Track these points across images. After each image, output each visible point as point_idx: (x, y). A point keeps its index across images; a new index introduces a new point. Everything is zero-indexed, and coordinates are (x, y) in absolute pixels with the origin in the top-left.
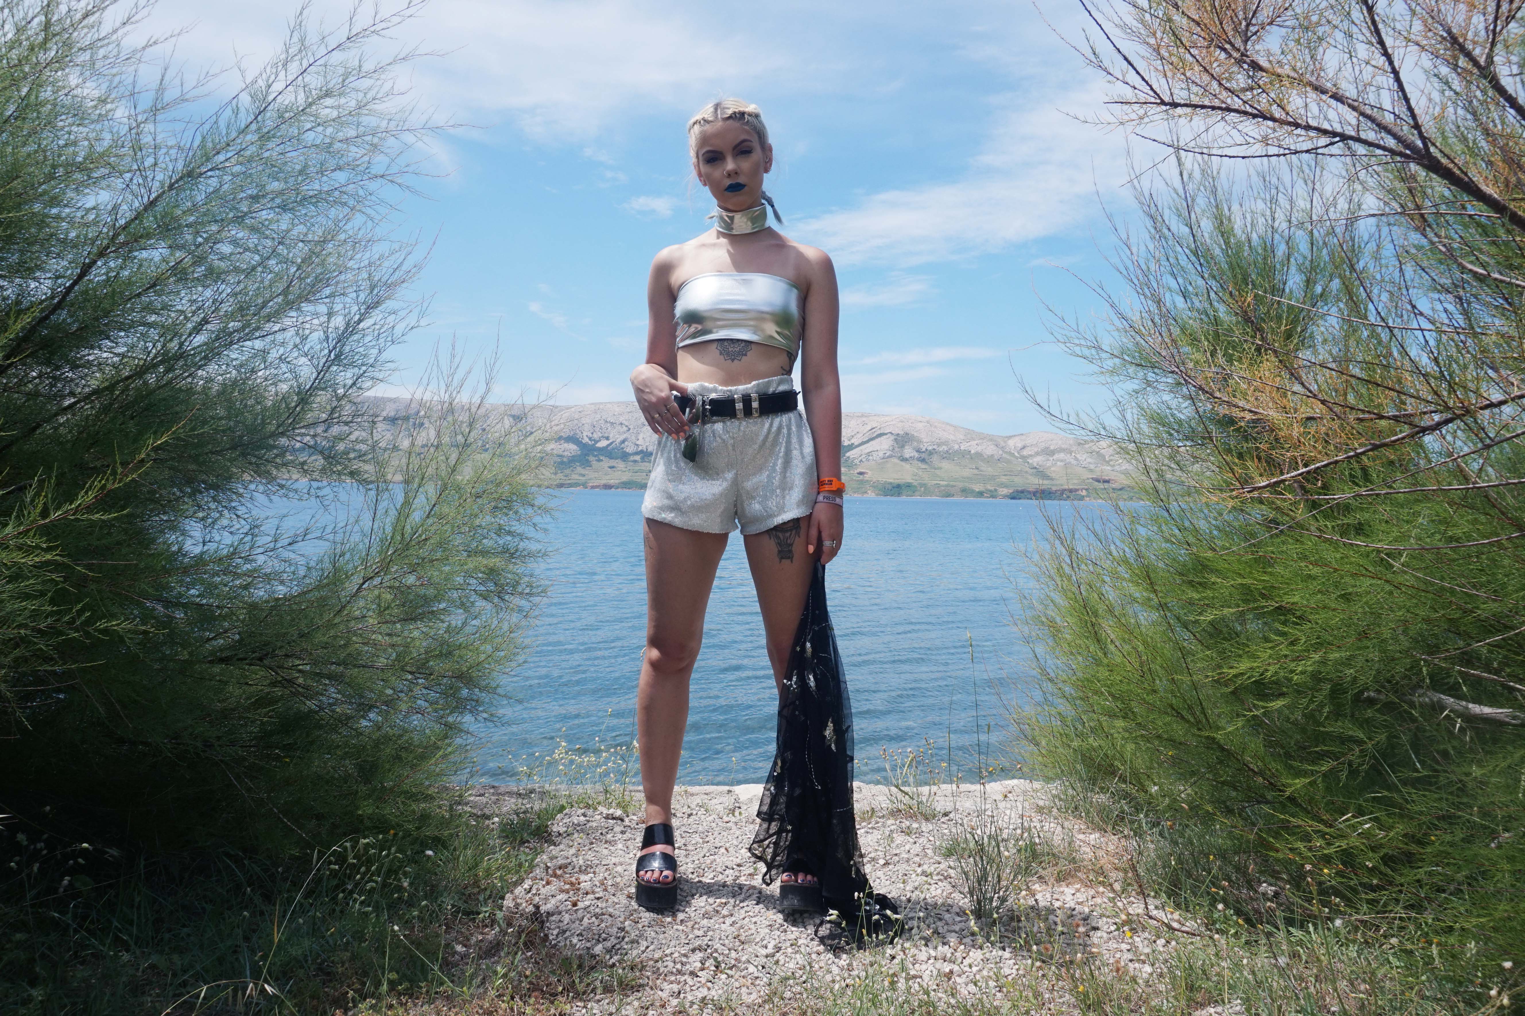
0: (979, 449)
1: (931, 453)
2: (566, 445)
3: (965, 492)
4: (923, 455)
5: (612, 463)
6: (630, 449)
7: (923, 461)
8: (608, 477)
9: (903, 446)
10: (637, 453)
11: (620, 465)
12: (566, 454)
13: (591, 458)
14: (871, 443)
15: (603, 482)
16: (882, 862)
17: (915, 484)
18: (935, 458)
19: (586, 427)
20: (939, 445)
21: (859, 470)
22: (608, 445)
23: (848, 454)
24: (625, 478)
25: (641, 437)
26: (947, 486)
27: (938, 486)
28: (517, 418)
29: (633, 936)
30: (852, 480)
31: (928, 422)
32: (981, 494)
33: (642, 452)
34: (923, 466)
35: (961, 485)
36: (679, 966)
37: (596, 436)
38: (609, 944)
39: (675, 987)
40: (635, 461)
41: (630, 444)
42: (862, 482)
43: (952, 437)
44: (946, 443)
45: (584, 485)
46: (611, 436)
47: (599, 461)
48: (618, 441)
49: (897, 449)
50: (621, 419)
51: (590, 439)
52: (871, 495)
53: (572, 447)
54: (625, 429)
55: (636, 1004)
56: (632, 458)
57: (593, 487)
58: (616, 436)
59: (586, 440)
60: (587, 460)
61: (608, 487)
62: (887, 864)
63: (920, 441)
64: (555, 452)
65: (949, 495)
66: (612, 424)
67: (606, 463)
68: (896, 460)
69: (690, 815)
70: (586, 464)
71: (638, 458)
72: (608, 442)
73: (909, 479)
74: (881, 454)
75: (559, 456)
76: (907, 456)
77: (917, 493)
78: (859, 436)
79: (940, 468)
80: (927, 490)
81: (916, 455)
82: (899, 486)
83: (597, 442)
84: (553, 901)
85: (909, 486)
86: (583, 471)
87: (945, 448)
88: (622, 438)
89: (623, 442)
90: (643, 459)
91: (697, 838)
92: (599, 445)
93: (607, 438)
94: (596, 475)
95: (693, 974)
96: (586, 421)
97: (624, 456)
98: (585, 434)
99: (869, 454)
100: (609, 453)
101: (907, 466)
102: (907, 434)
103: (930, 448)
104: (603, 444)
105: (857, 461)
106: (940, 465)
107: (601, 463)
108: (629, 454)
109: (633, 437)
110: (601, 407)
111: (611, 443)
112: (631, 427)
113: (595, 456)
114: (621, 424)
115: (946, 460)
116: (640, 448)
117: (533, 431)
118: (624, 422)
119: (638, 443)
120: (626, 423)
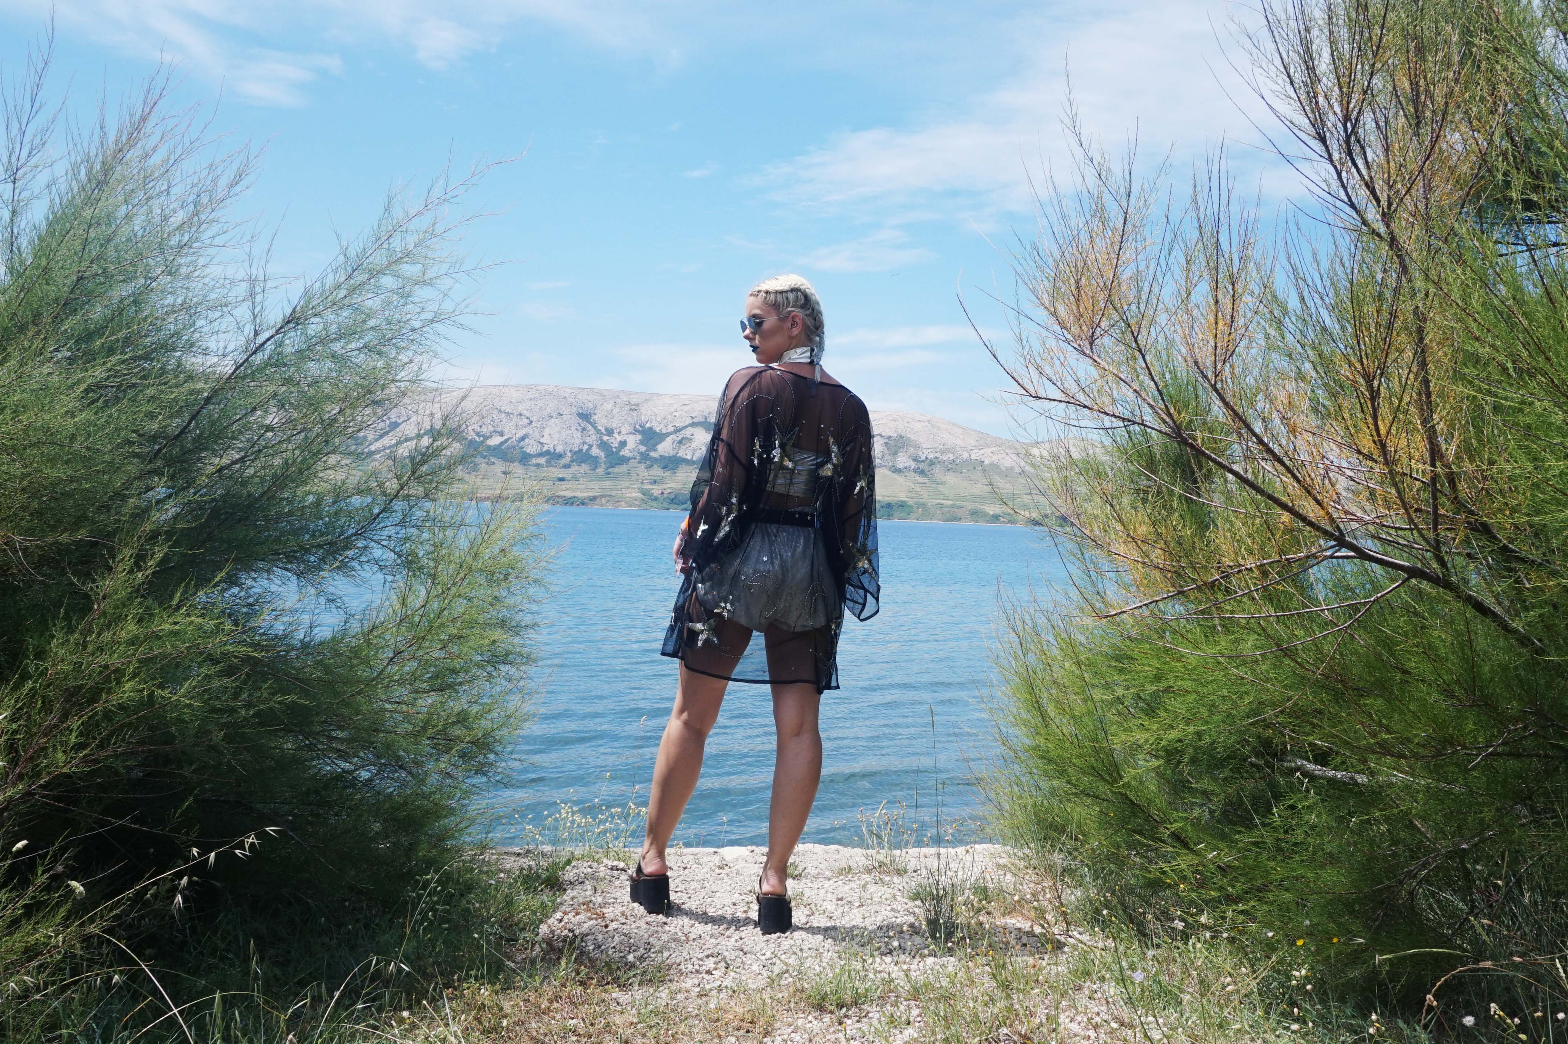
0: (995, 459)
1: (932, 463)
3: (975, 514)
4: (922, 466)
5: (508, 467)
6: (531, 448)
7: (922, 472)
9: (895, 453)
10: (541, 455)
11: (517, 469)
13: (479, 460)
16: (857, 904)
17: (911, 502)
18: (937, 470)
19: (473, 418)
20: (942, 453)
22: (502, 443)
25: (546, 432)
26: (953, 506)
27: (941, 506)
29: (657, 948)
31: (929, 422)
32: (996, 518)
33: (548, 453)
34: (921, 479)
35: (970, 506)
36: (697, 967)
37: (484, 430)
38: (638, 954)
39: (696, 981)
40: (538, 466)
41: (532, 442)
43: (960, 442)
44: (952, 450)
46: (506, 431)
47: (490, 464)
48: (516, 437)
49: (887, 457)
50: (521, 408)
51: (478, 434)
54: (526, 421)
55: (667, 991)
56: (534, 461)
58: (512, 430)
59: (472, 436)
60: (474, 463)
62: (861, 905)
63: (917, 447)
65: (955, 519)
66: (508, 414)
67: (499, 467)
69: (685, 868)
71: (542, 461)
72: (502, 439)
73: (902, 496)
76: (901, 465)
77: (913, 515)
79: (944, 483)
80: (926, 512)
81: (913, 465)
83: (486, 438)
84: (586, 925)
85: (902, 505)
87: (951, 457)
88: (520, 434)
89: (523, 439)
90: (548, 462)
91: (694, 885)
92: (491, 442)
93: (501, 434)
94: (485, 482)
95: (709, 972)
97: (524, 458)
98: (470, 428)
100: (504, 453)
101: (900, 479)
102: (901, 437)
103: (931, 456)
104: (495, 441)
106: (944, 479)
107: (493, 467)
108: (531, 456)
109: (536, 433)
110: (494, 391)
111: (507, 440)
112: (534, 419)
113: (485, 457)
114: (521, 415)
115: (951, 473)
116: (545, 449)
117: (400, 421)
118: (524, 412)
119: (542, 440)
120: (528, 415)
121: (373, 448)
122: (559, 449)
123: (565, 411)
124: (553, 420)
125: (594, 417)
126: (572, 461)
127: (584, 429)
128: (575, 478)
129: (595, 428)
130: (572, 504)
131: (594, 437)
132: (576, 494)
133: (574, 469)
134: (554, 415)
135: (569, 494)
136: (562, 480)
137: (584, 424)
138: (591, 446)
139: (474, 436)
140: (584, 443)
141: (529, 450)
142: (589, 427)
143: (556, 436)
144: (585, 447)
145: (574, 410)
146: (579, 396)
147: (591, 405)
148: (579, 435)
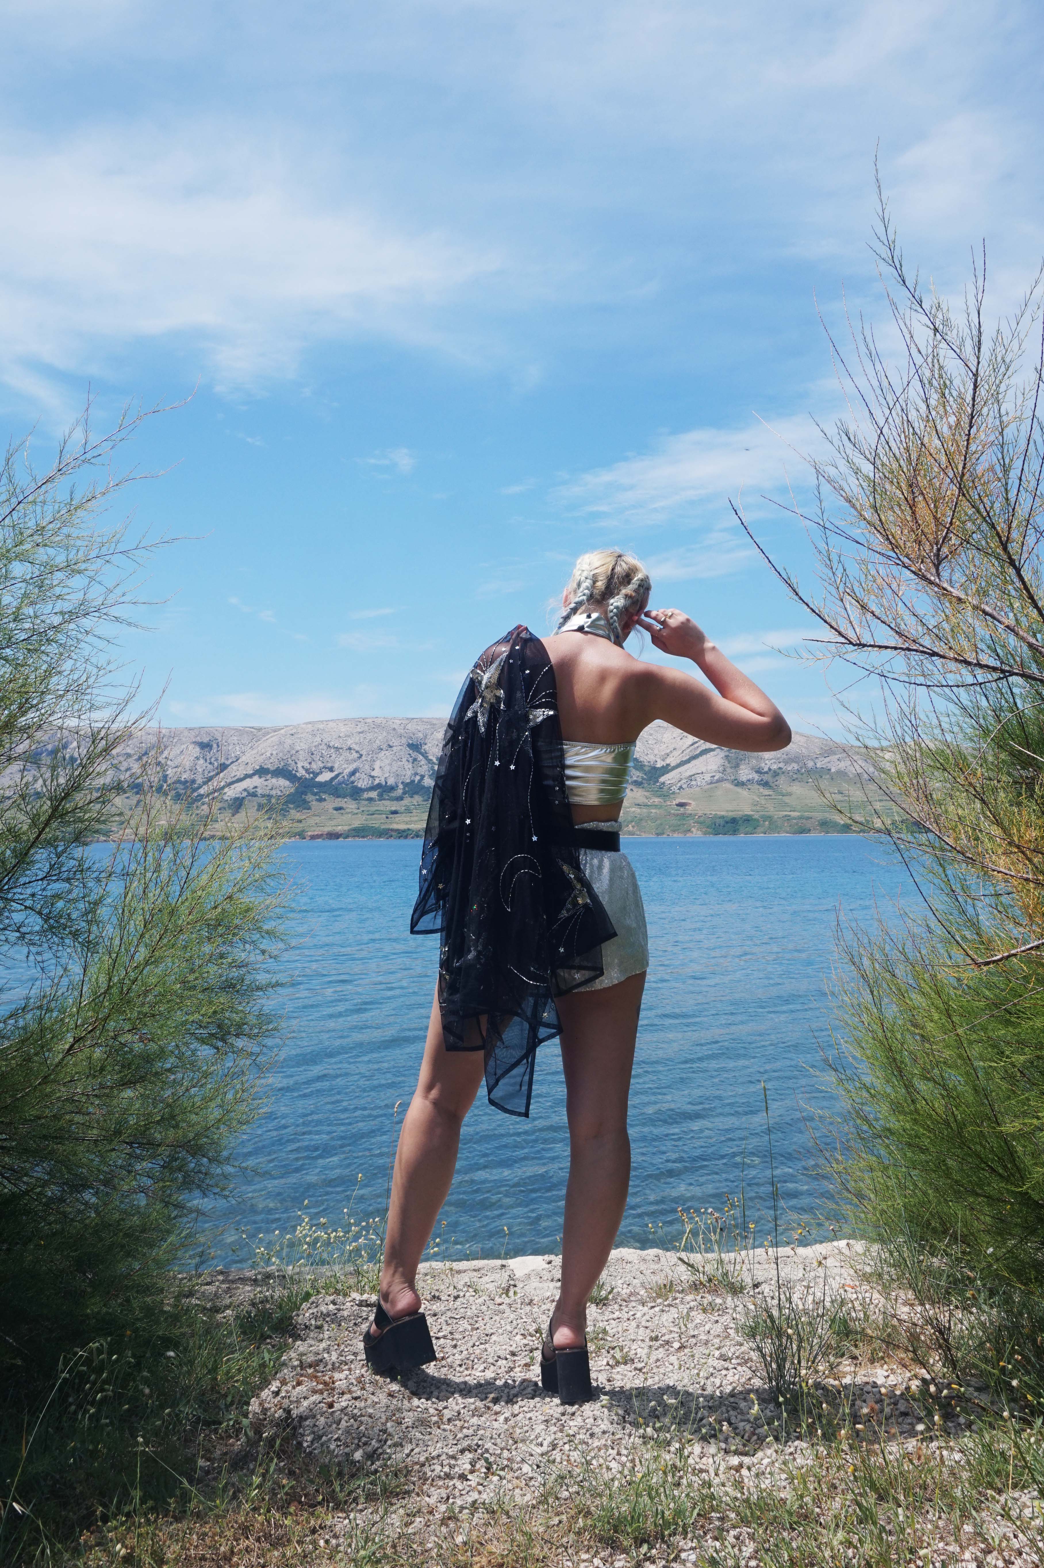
0: (842, 765)
1: (776, 774)
2: (274, 780)
3: (825, 825)
4: (766, 777)
5: (340, 802)
6: (362, 782)
7: (766, 784)
8: (333, 823)
9: (737, 766)
10: (372, 788)
11: (350, 805)
12: (273, 793)
13: (310, 797)
14: (694, 762)
15: (327, 829)
17: (756, 817)
18: (782, 780)
19: (302, 755)
20: (786, 763)
21: (678, 801)
22: (333, 779)
23: (662, 779)
24: (357, 823)
25: (377, 765)
26: (800, 818)
27: (788, 818)
28: (205, 746)
30: (670, 814)
32: (846, 828)
33: (379, 786)
34: (767, 792)
35: (819, 816)
37: (315, 767)
40: (370, 799)
41: (363, 776)
42: (683, 816)
45: (301, 835)
46: (336, 766)
47: (321, 800)
48: (347, 772)
49: (729, 770)
50: (350, 742)
51: (307, 771)
52: (696, 834)
53: (283, 782)
54: (356, 755)
56: (366, 795)
57: (313, 837)
58: (343, 765)
59: (301, 773)
60: (305, 802)
61: (333, 836)
64: (260, 791)
65: (803, 831)
66: (337, 749)
67: (331, 803)
68: (728, 785)
70: (304, 805)
71: (374, 794)
72: (332, 775)
73: (747, 811)
74: (708, 778)
75: (263, 796)
76: (744, 779)
77: (760, 829)
78: (676, 753)
79: (790, 794)
80: (773, 825)
81: (756, 777)
82: (734, 821)
83: (316, 775)
84: (306, 1404)
85: (748, 819)
86: (298, 816)
88: (351, 768)
89: (353, 773)
90: (380, 795)
92: (321, 778)
93: (331, 769)
94: (317, 819)
96: (301, 746)
97: (356, 793)
98: (300, 765)
99: (690, 778)
100: (334, 789)
101: (743, 792)
103: (774, 767)
104: (325, 777)
105: (675, 789)
106: (789, 789)
107: (324, 804)
108: (362, 790)
109: (367, 767)
110: (321, 726)
111: (337, 776)
112: (364, 752)
113: (315, 794)
114: (350, 749)
115: (797, 783)
116: (377, 782)
117: (228, 763)
118: (353, 746)
119: (373, 774)
120: (357, 748)
121: (202, 791)
122: (391, 781)
123: (395, 742)
124: (383, 753)
125: (424, 747)
126: (404, 793)
127: (415, 760)
128: (408, 811)
129: (426, 758)
130: (406, 837)
131: (425, 767)
132: (412, 826)
133: (407, 801)
134: (384, 747)
135: (402, 827)
136: (395, 812)
137: (415, 754)
138: (423, 777)
139: (304, 772)
140: (416, 774)
141: (362, 784)
142: (420, 757)
143: (387, 768)
144: (418, 778)
145: (404, 741)
146: (409, 726)
147: (421, 735)
148: (410, 766)
